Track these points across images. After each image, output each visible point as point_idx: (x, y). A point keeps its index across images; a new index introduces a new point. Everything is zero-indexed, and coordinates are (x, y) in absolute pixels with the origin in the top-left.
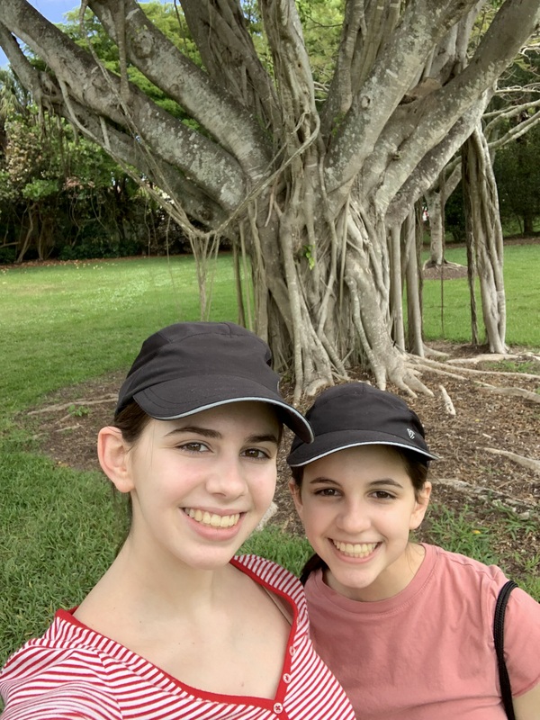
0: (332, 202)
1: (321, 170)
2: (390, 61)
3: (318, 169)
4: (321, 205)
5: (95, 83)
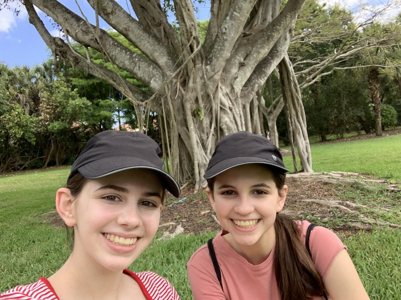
0: (210, 83)
1: (204, 67)
2: (235, 8)
3: (202, 67)
4: (205, 85)
5: (82, 29)
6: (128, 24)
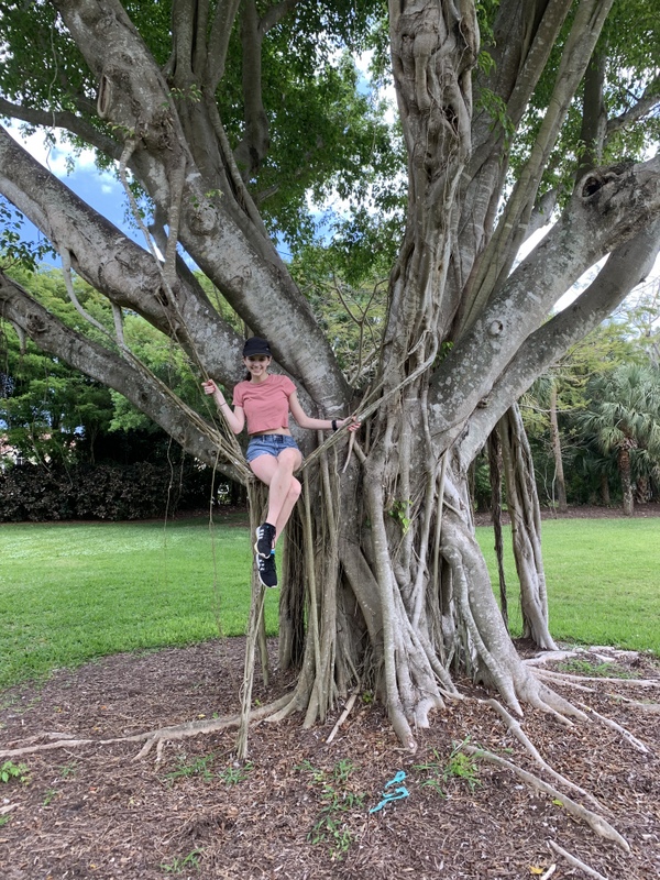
0: (437, 447)
1: (424, 406)
2: (533, 283)
3: (420, 405)
4: (422, 448)
5: (120, 257)
6: (248, 270)
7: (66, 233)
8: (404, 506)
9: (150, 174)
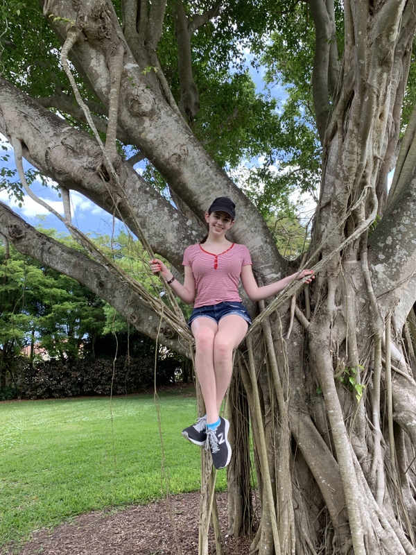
3: (361, 267)
5: (66, 142)
6: (185, 147)
7: (17, 124)
8: (353, 370)
9: (92, 65)
